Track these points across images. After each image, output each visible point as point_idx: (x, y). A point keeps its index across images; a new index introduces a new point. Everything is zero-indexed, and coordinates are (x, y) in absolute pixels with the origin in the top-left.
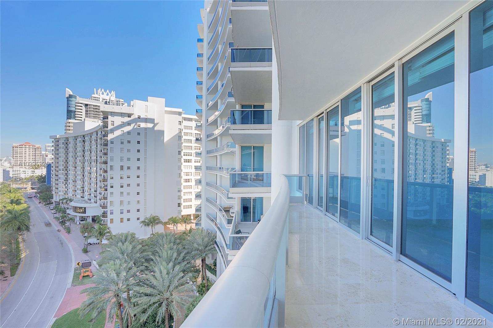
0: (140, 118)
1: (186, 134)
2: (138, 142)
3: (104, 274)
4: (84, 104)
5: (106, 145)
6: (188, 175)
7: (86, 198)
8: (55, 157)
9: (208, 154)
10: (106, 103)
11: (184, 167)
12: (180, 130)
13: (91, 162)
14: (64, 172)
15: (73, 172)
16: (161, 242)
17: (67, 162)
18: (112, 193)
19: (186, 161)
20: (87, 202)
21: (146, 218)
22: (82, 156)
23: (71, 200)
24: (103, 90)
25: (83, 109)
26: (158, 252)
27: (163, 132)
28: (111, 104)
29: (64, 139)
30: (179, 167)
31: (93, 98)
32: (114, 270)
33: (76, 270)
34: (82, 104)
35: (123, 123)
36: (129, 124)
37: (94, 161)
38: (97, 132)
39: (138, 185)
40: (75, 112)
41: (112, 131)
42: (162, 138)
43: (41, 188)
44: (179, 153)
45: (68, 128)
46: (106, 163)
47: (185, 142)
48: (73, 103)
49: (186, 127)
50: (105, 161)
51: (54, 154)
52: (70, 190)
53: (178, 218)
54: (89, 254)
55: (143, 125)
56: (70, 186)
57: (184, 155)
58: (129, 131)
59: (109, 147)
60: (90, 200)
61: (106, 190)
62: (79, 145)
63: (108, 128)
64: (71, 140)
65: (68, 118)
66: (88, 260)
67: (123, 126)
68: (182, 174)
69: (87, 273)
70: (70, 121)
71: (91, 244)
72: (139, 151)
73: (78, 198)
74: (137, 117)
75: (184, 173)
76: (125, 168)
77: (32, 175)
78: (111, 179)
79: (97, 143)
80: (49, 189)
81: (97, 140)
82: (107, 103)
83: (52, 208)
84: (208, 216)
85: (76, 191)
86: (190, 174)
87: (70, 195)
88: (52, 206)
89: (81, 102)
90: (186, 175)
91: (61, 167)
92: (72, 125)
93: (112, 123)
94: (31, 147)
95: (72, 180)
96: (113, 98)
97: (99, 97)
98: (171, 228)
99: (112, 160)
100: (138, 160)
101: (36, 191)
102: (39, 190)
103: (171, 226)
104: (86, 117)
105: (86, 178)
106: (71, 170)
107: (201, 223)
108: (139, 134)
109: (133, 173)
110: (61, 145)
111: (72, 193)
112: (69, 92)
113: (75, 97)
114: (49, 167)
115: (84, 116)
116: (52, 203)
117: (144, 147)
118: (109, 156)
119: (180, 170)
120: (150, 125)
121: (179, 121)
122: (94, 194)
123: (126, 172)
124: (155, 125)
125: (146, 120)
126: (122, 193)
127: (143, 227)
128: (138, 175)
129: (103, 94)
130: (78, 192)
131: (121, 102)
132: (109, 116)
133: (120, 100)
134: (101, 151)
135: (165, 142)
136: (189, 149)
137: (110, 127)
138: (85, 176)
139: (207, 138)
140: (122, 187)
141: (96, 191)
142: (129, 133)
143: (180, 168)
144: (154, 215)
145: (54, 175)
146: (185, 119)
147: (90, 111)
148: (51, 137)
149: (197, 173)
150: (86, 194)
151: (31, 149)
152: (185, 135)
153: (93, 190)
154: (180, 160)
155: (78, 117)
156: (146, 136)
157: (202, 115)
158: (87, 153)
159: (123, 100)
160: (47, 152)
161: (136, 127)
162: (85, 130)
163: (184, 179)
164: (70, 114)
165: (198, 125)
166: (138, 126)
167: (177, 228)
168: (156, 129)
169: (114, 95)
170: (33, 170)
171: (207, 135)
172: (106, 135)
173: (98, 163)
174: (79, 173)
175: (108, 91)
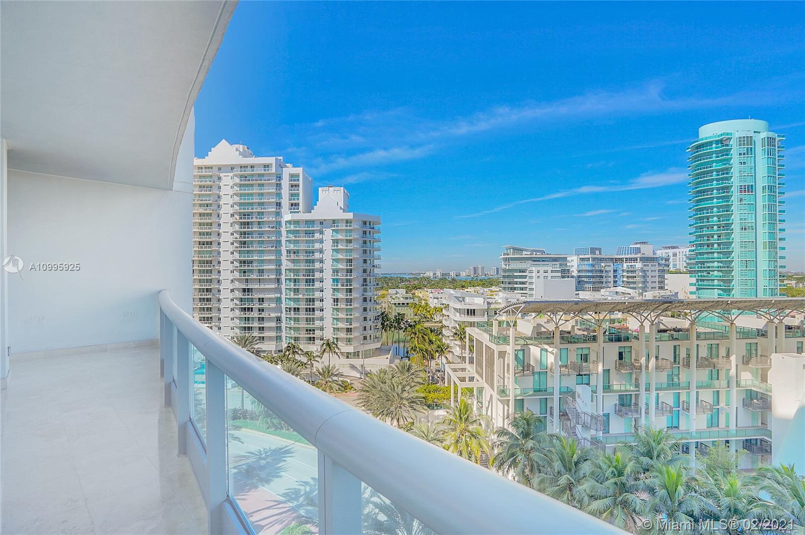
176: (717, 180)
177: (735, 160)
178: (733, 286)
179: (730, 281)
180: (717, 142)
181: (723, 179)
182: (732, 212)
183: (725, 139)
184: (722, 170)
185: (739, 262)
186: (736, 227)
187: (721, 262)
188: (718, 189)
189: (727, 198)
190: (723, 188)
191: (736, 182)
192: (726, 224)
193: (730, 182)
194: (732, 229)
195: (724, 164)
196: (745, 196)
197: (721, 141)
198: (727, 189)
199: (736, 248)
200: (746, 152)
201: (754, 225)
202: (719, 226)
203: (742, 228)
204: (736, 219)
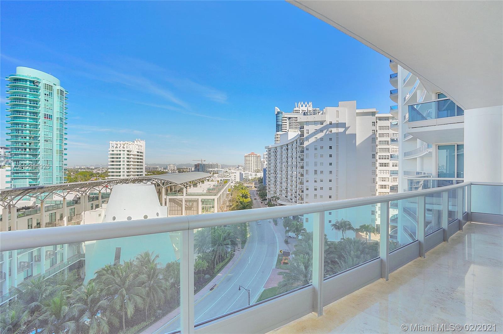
0: (331, 124)
1: (382, 135)
2: (330, 147)
3: (295, 264)
4: (288, 117)
5: (303, 152)
6: (385, 181)
7: (289, 198)
8: (268, 163)
9: (405, 157)
10: (304, 114)
11: (380, 171)
12: (375, 132)
13: (292, 167)
14: (274, 175)
15: (280, 176)
16: (348, 248)
17: (276, 167)
18: (307, 195)
19: (382, 165)
20: (289, 201)
21: (337, 222)
22: (286, 162)
23: (278, 199)
24: (302, 103)
25: (287, 122)
26: (344, 257)
27: (355, 135)
28: (308, 114)
29: (274, 148)
30: (373, 171)
31: (295, 111)
32: (303, 263)
33: (279, 256)
34: (286, 118)
35: (316, 131)
36: (321, 130)
37: (295, 166)
38: (297, 141)
39: (330, 189)
40: (282, 125)
41: (307, 139)
42: (354, 142)
43: (260, 187)
44: (374, 156)
45: (277, 139)
46: (302, 167)
47: (380, 144)
48: (280, 118)
49: (381, 128)
50: (302, 165)
51: (268, 161)
52: (278, 190)
53: (370, 227)
54: (289, 245)
55: (334, 130)
56: (278, 187)
57: (380, 159)
58: (322, 137)
59: (305, 154)
60: (292, 200)
61: (303, 192)
62: (284, 152)
63: (304, 137)
64: (279, 149)
65: (277, 131)
66: (288, 250)
67: (316, 133)
68: (377, 179)
69: (286, 260)
70: (278, 133)
71: (291, 238)
72: (331, 156)
73: (283, 197)
74: (329, 123)
75: (379, 178)
76: (319, 172)
77: (255, 177)
78: (306, 182)
79: (297, 150)
80: (264, 188)
81: (297, 147)
82: (306, 114)
83: (266, 204)
84: (405, 230)
85: (282, 191)
86: (387, 179)
87: (278, 194)
88: (266, 202)
89: (285, 116)
90: (383, 181)
91: (272, 171)
92: (279, 136)
93: (308, 131)
94: (255, 156)
95: (279, 182)
96: (311, 109)
97: (300, 109)
98: (363, 237)
99: (307, 165)
100: (331, 164)
101: (257, 189)
102: (259, 189)
103: (363, 234)
104: (290, 128)
105: (289, 181)
106: (278, 174)
107: (397, 236)
108: (331, 139)
109: (326, 176)
110: (272, 154)
111: (279, 192)
112: (277, 109)
113: (282, 113)
114: (265, 171)
115: (288, 128)
116: (266, 200)
117: (336, 151)
118: (305, 161)
119: (375, 174)
120: (341, 130)
121: (372, 122)
122: (295, 195)
123: (319, 177)
124: (347, 129)
125: (338, 125)
126: (316, 195)
127: (334, 230)
128: (330, 179)
129: (302, 106)
130: (284, 192)
131: (317, 111)
132: (304, 126)
133: (317, 109)
134: (300, 157)
135: (358, 146)
136: (386, 151)
137: (306, 135)
138: (288, 179)
139: (404, 138)
140: (316, 189)
141: (296, 192)
142: (322, 139)
143: (374, 173)
144: (345, 219)
145: (268, 178)
146: (380, 119)
147: (293, 122)
148: (266, 148)
149: (395, 178)
150: (289, 194)
151: (255, 157)
152: (380, 136)
153: (294, 191)
154: (374, 164)
155: (284, 129)
156: (337, 141)
157: (398, 112)
158: (290, 159)
159: (319, 109)
160: (264, 160)
161: (327, 133)
162: (289, 140)
163: (379, 185)
164: (279, 127)
165: (393, 123)
166: (330, 132)
167: (370, 237)
168: (347, 133)
169: (312, 106)
170: (256, 173)
171: (404, 135)
172: (302, 143)
173: (298, 168)
174: (284, 176)
175: (306, 103)
176: (30, 106)
177: (42, 98)
178: (39, 177)
179: (37, 173)
180: (31, 81)
181: (34, 107)
182: (39, 129)
183: (36, 81)
184: (33, 101)
185: (43, 161)
186: (41, 139)
187: (31, 161)
188: (30, 113)
189: (36, 120)
190: (33, 113)
191: (42, 111)
192: (35, 136)
193: (38, 110)
194: (39, 141)
195: (35, 97)
196: (47, 121)
197: (33, 82)
198: (36, 114)
199: (41, 152)
200: (48, 94)
201: (52, 139)
202: (30, 137)
203: (45, 141)
204: (41, 134)
